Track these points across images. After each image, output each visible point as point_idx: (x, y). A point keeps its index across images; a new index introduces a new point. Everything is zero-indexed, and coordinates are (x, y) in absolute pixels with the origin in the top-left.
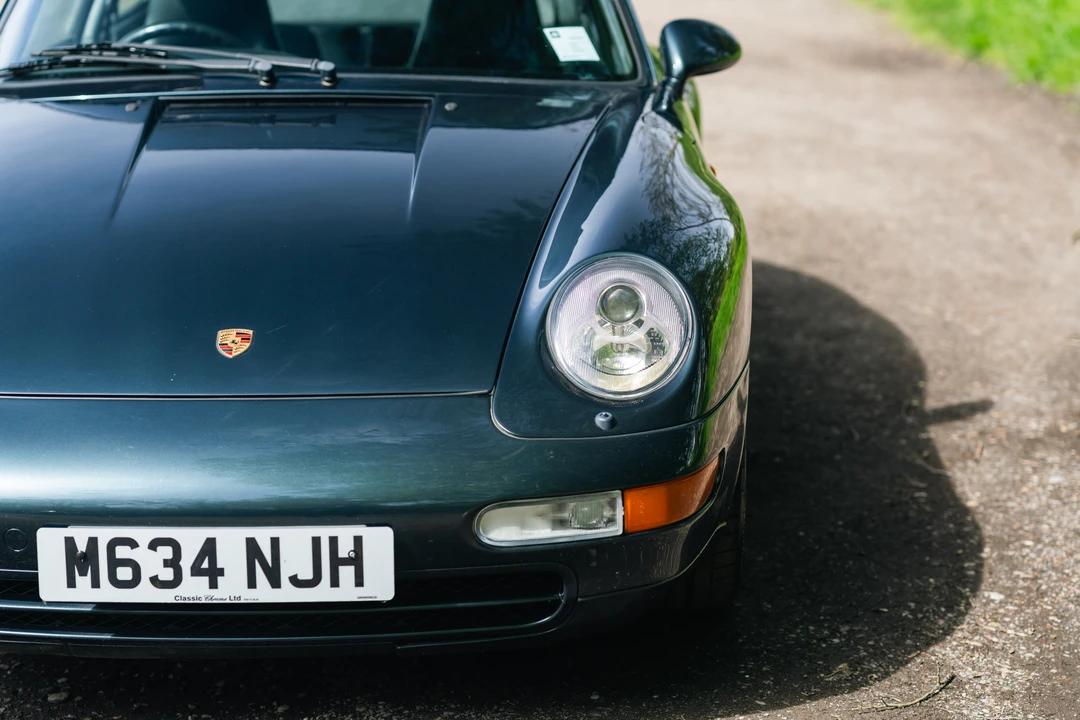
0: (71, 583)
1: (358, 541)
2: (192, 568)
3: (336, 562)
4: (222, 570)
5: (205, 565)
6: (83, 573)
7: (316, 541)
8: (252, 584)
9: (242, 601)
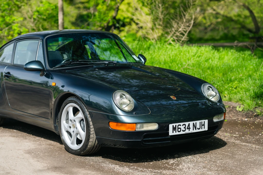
0: (173, 132)
5: (188, 127)
6: (174, 131)
8: (193, 130)
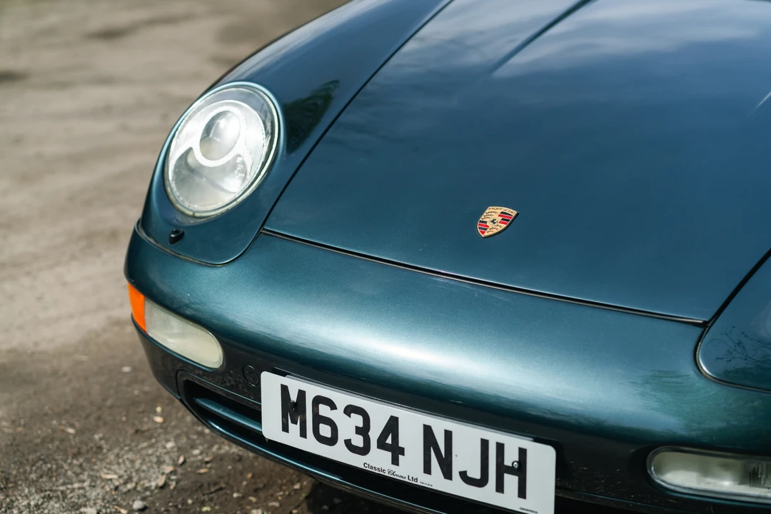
1: (523, 452)
2: (379, 440)
3: (502, 469)
4: (403, 449)
5: (389, 441)
7: (485, 444)
9: (418, 483)
